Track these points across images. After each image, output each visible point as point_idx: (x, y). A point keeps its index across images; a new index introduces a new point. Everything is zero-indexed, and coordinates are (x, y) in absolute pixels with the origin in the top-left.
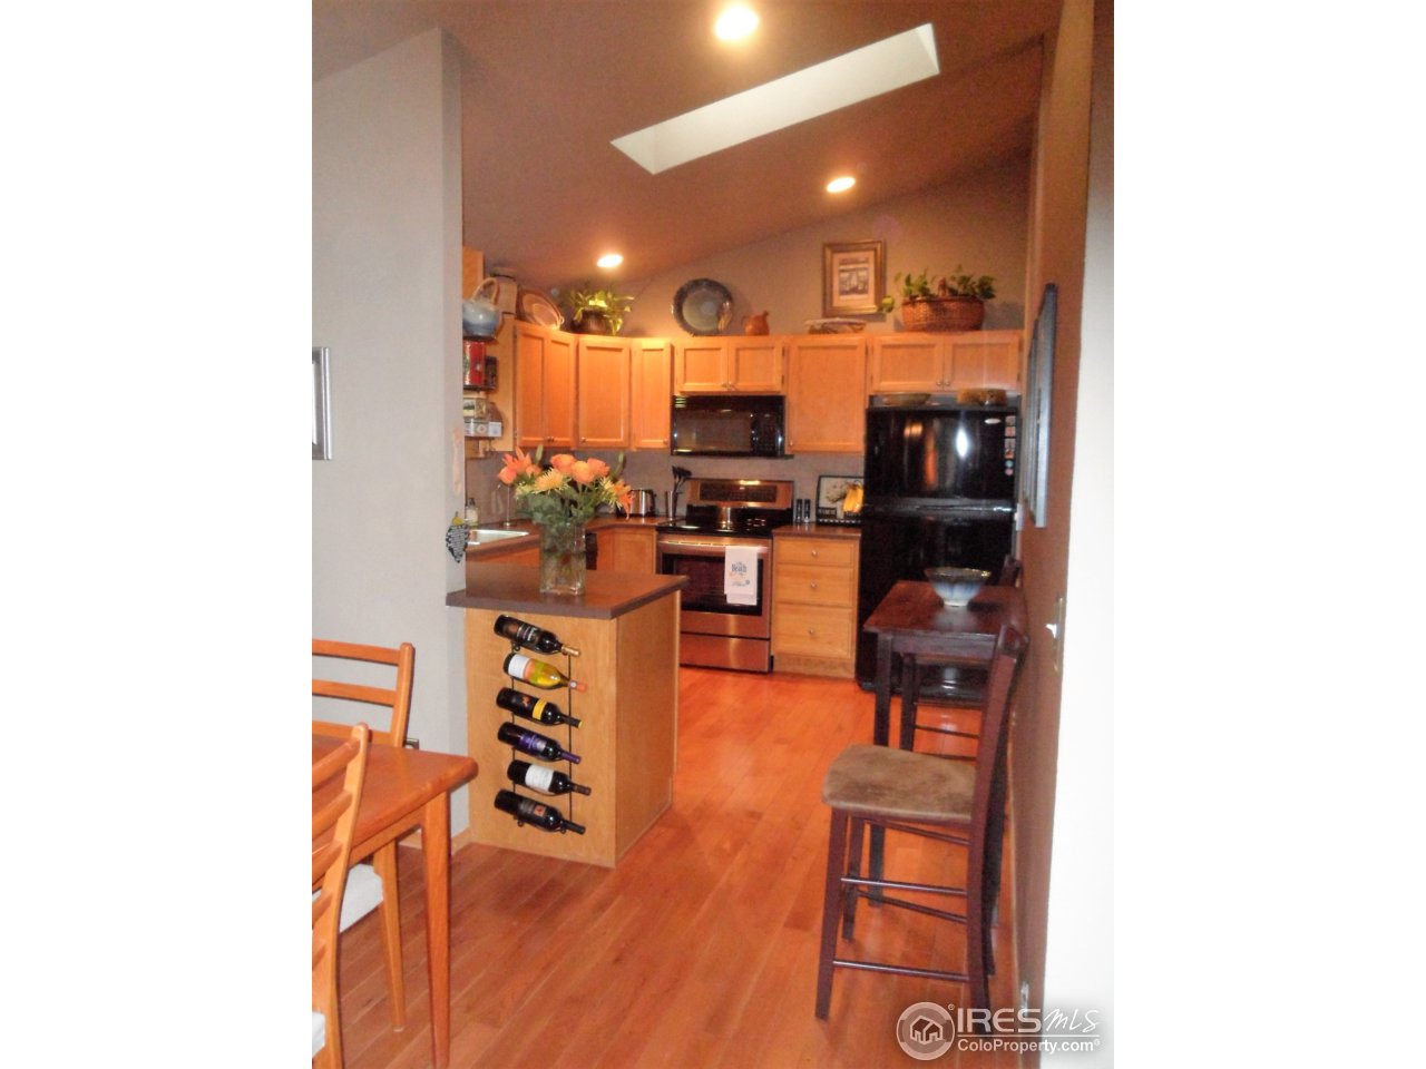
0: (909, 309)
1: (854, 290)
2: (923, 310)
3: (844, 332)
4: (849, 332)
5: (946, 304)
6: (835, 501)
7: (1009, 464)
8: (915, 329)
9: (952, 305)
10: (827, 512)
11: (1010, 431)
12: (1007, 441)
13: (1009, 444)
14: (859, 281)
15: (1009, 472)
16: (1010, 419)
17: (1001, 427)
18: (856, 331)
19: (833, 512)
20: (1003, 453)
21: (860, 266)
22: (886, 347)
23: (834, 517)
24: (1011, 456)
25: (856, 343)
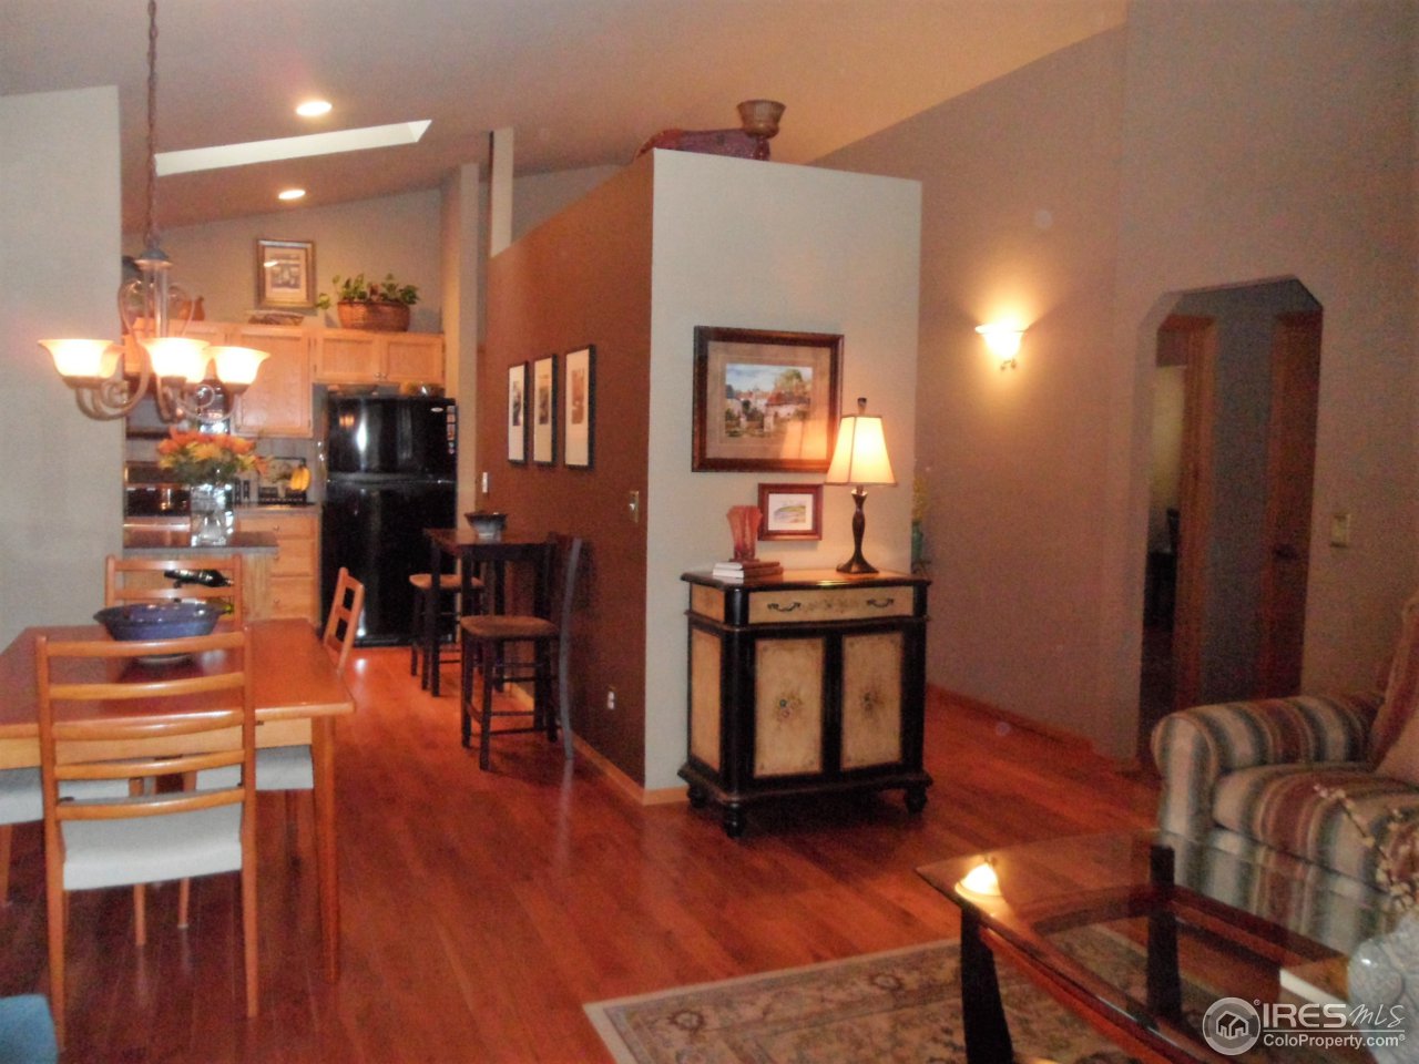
0: (347, 309)
1: (287, 284)
2: (360, 311)
3: (285, 324)
4: (290, 324)
5: (381, 308)
6: (274, 482)
7: (451, 445)
8: (353, 327)
9: (387, 309)
10: (268, 492)
11: (451, 418)
12: (449, 426)
13: (450, 428)
14: (291, 276)
15: (452, 452)
16: (450, 408)
17: (443, 415)
18: (296, 324)
19: (274, 492)
20: (445, 438)
21: (291, 262)
22: (327, 340)
23: (276, 495)
24: (452, 439)
25: (300, 335)
